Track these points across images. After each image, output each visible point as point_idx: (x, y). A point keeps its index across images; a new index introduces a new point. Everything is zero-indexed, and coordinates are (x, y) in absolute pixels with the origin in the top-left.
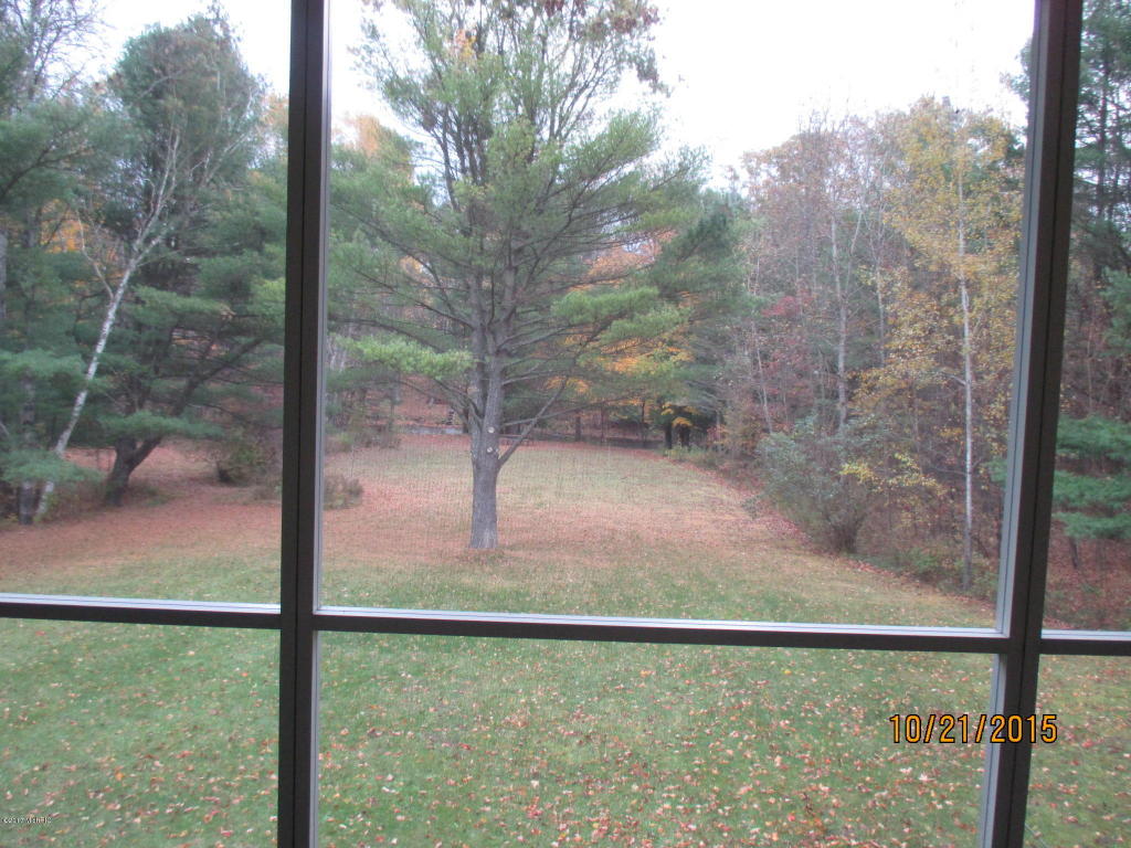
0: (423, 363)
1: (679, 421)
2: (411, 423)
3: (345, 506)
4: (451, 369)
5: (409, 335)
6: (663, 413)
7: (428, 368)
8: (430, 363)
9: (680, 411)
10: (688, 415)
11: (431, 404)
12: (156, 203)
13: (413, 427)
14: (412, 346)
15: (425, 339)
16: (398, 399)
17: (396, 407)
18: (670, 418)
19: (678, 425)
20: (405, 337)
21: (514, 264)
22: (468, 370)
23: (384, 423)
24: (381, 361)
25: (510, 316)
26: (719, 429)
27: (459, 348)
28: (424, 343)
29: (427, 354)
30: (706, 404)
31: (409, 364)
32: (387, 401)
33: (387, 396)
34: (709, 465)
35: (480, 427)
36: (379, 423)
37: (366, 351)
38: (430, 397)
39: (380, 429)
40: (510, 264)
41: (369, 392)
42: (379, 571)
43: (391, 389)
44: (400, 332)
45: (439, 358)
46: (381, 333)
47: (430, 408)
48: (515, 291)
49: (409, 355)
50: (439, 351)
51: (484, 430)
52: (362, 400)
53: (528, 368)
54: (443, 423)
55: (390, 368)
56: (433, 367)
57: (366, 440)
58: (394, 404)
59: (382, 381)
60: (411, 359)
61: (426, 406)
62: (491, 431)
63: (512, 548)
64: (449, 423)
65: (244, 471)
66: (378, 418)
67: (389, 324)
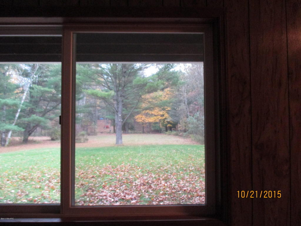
1: (169, 125)
2: (100, 133)
3: (84, 142)
6: (165, 123)
9: (169, 123)
10: (171, 124)
12: (36, 66)
18: (166, 125)
19: (169, 126)
21: (124, 75)
26: (179, 125)
30: (175, 120)
34: (177, 135)
35: (117, 115)
47: (105, 129)
51: (118, 115)
54: (108, 133)
61: (104, 129)
62: (120, 115)
65: (58, 137)
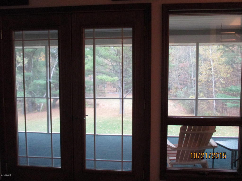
0: (109, 79)
2: (109, 92)
4: (114, 80)
5: (107, 74)
7: (110, 81)
8: (110, 80)
11: (112, 88)
13: (109, 93)
14: (107, 77)
15: (110, 75)
16: (106, 87)
17: (105, 89)
20: (106, 75)
21: (126, 60)
22: (118, 80)
23: (103, 92)
24: (102, 79)
25: (125, 70)
27: (116, 77)
28: (109, 76)
29: (110, 78)
31: (107, 80)
32: (103, 87)
33: (103, 86)
36: (102, 92)
37: (99, 78)
38: (112, 86)
39: (102, 93)
40: (125, 60)
41: (100, 85)
42: (102, 118)
43: (104, 85)
44: (105, 74)
45: (112, 79)
46: (102, 74)
48: (126, 65)
49: (107, 78)
50: (112, 77)
52: (99, 87)
53: (129, 80)
54: (115, 91)
55: (103, 81)
56: (111, 80)
57: (99, 95)
58: (105, 88)
59: (102, 83)
60: (107, 79)
63: (127, 114)
64: (116, 92)
66: (102, 91)
67: (103, 72)
